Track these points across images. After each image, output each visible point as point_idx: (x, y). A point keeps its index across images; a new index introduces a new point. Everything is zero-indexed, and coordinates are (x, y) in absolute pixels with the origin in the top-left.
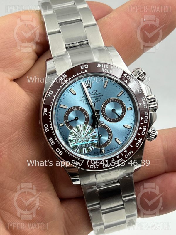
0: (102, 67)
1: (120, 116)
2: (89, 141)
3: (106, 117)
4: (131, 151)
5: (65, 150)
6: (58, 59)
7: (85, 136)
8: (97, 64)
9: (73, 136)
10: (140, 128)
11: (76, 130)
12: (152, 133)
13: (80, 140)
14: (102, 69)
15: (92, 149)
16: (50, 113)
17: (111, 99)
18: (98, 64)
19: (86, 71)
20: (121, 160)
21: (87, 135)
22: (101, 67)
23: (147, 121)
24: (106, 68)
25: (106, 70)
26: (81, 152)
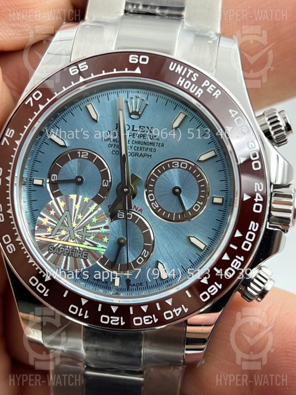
0: (183, 74)
1: (187, 209)
2: (86, 243)
3: (154, 201)
4: (183, 306)
5: (22, 246)
6: (91, 26)
7: (80, 228)
8: (172, 63)
9: (51, 216)
10: (226, 257)
11: (62, 204)
12: (255, 281)
13: (63, 233)
14: (181, 78)
15: (87, 264)
16: (18, 143)
17: (180, 162)
18: (175, 64)
19: (138, 71)
20: (150, 320)
21: (84, 227)
22: (179, 73)
23: (250, 245)
24: (189, 79)
25: (188, 84)
26: (55, 263)
